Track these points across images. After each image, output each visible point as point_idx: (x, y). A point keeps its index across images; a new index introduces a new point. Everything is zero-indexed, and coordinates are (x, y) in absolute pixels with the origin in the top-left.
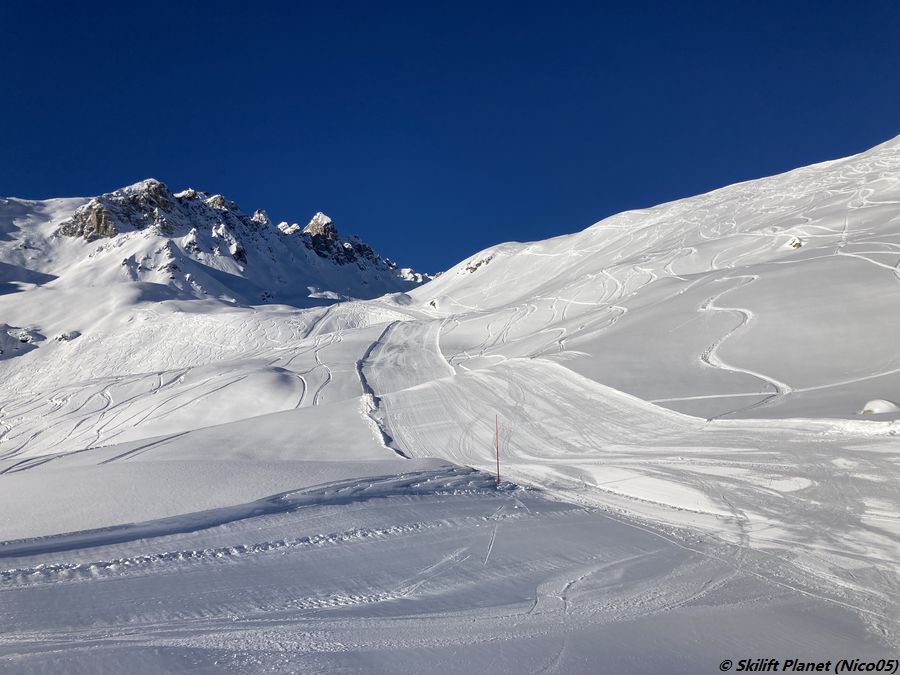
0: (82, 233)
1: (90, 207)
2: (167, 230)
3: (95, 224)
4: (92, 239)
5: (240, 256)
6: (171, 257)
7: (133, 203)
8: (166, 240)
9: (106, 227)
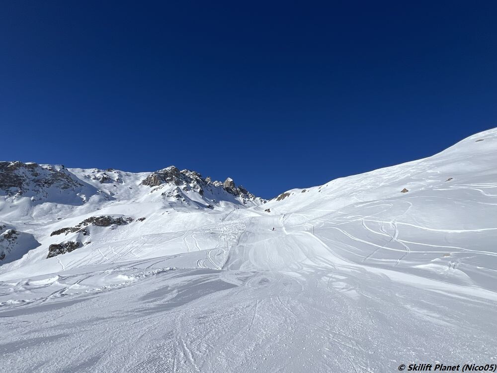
0: (149, 184)
1: (152, 175)
2: (178, 183)
3: (154, 181)
4: (152, 186)
5: (201, 192)
7: (166, 174)
8: (177, 187)
9: (157, 182)
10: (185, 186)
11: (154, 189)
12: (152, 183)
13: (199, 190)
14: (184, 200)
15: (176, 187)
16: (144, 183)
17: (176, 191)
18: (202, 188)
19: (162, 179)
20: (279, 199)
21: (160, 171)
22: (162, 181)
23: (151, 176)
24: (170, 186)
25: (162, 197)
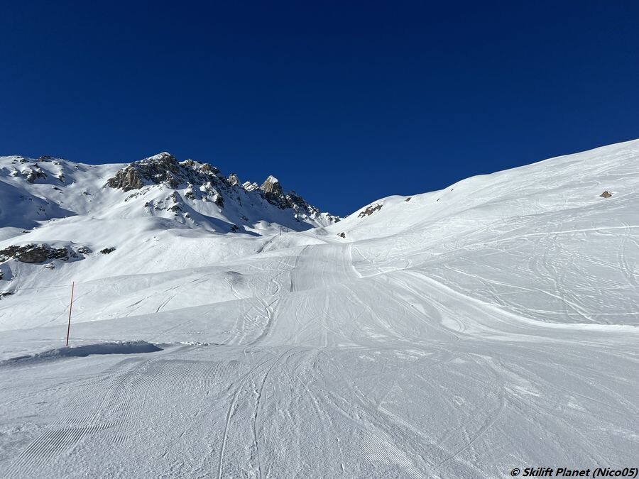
0: (121, 186)
1: (127, 170)
2: (174, 185)
3: (129, 180)
4: (127, 190)
5: (219, 202)
6: (175, 202)
7: (154, 168)
9: (136, 182)
10: (189, 190)
11: (132, 196)
12: (127, 184)
13: (215, 198)
14: (188, 216)
15: (172, 192)
16: (113, 183)
17: (172, 200)
18: (220, 194)
19: (147, 177)
20: (362, 215)
21: (142, 163)
22: (144, 180)
23: (124, 171)
24: (161, 189)
25: (146, 209)
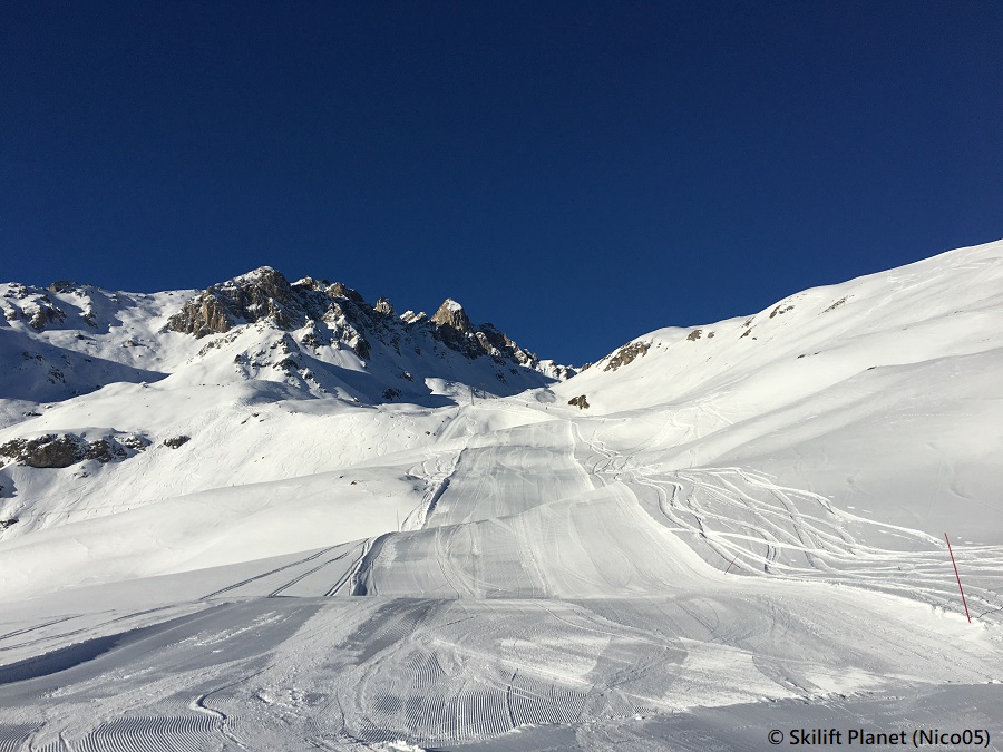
0: (191, 329)
1: (201, 299)
2: (285, 323)
3: (206, 317)
4: (201, 335)
5: (362, 350)
6: (286, 353)
7: (245, 294)
8: (283, 333)
9: (218, 320)
10: (308, 330)
11: (211, 345)
12: (202, 323)
13: (353, 343)
14: (308, 376)
15: (279, 336)
16: (177, 324)
17: (280, 348)
18: (362, 335)
19: (236, 311)
20: (615, 364)
21: (228, 286)
22: (232, 317)
23: (196, 302)
24: (260, 330)
25: (237, 367)
